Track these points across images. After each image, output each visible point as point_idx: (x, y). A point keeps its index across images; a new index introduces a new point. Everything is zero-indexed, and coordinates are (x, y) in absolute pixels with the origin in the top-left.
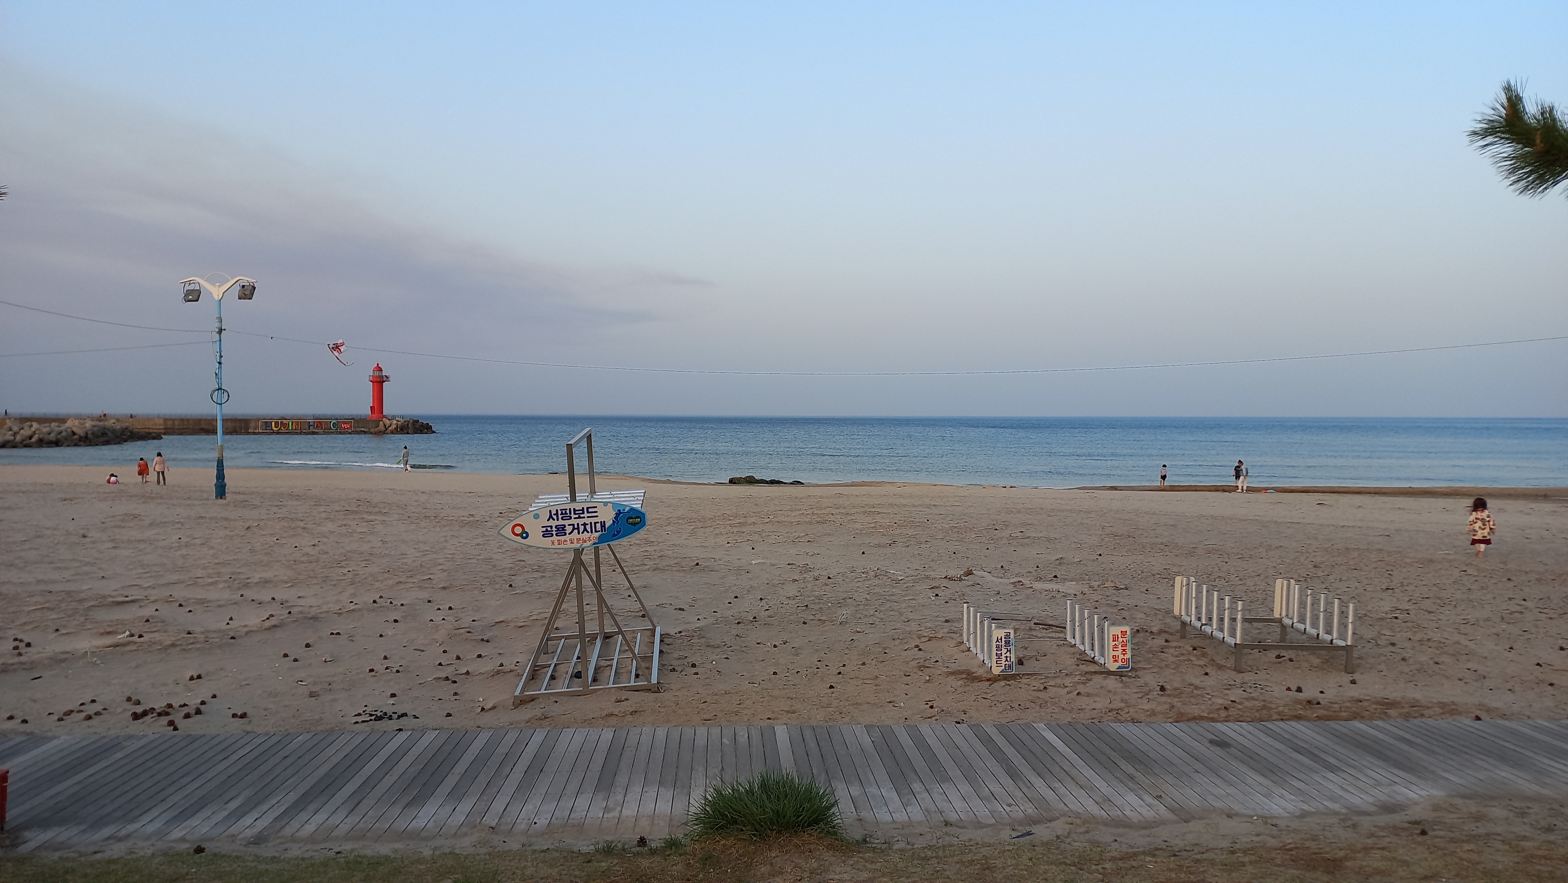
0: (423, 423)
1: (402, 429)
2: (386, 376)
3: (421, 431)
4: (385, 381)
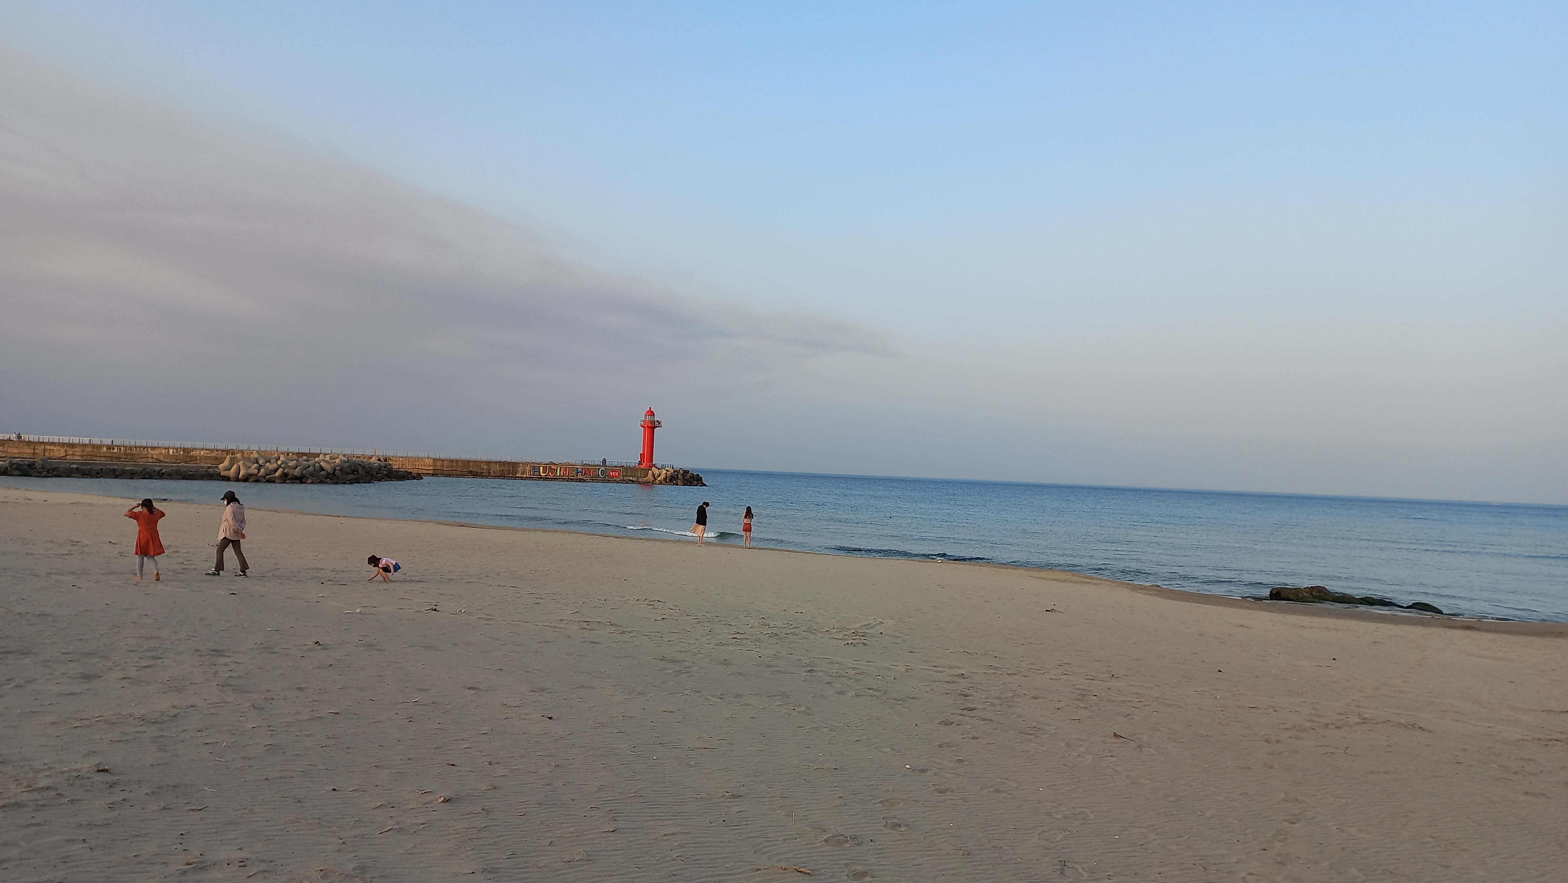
0: (693, 474)
1: (671, 481)
2: (657, 421)
3: (691, 483)
4: (657, 427)
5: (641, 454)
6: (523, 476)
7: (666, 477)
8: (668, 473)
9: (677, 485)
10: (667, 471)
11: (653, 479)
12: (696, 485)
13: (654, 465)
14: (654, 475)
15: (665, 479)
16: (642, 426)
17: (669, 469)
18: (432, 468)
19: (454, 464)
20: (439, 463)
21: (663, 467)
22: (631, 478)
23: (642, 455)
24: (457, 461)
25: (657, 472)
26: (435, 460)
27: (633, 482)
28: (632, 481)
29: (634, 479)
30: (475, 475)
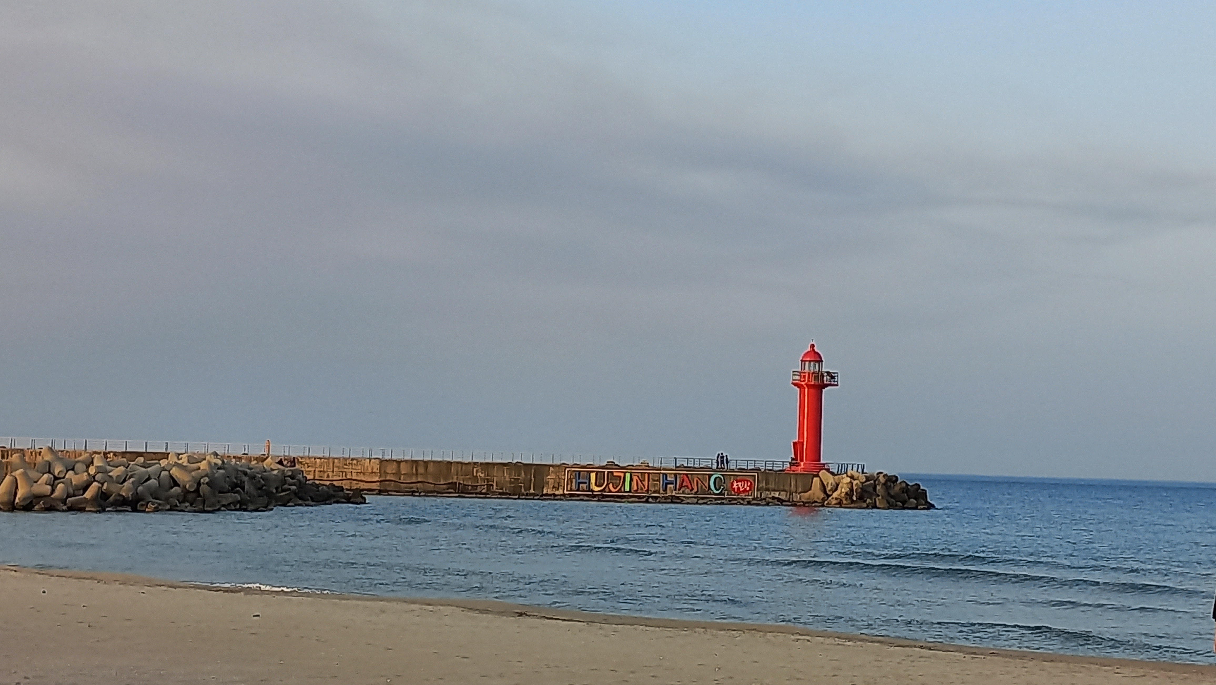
0: (907, 485)
1: (861, 498)
2: (828, 373)
3: (904, 502)
4: (827, 385)
5: (795, 444)
6: (557, 493)
7: (851, 490)
8: (855, 482)
9: (875, 507)
10: (852, 477)
11: (822, 495)
12: (916, 508)
13: (823, 467)
14: (823, 487)
15: (849, 495)
16: (795, 385)
17: (856, 475)
18: (377, 479)
19: (421, 470)
20: (391, 469)
21: (842, 470)
22: (777, 495)
23: (798, 446)
24: (426, 463)
25: (830, 480)
26: (382, 461)
27: (781, 501)
28: (779, 499)
29: (783, 496)
30: (462, 491)
